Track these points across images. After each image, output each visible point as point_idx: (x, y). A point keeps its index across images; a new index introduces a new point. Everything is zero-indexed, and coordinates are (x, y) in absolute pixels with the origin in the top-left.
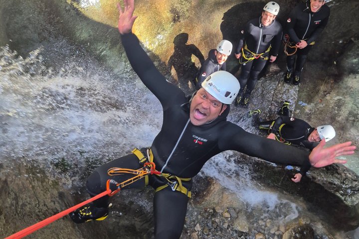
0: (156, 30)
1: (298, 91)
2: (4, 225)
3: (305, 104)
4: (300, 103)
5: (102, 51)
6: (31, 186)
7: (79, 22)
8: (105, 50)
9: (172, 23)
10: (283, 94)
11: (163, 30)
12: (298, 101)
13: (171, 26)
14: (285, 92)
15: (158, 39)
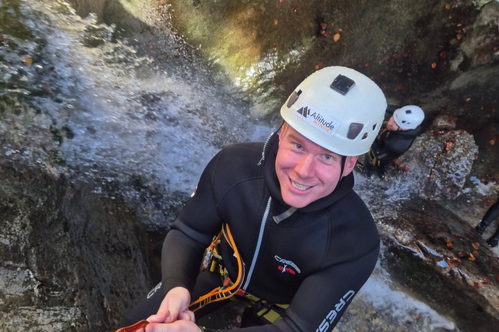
0: (291, 43)
1: (474, 161)
2: (68, 245)
3: (478, 181)
4: (473, 178)
5: (215, 59)
6: (104, 207)
7: (195, 15)
8: (219, 57)
9: (314, 37)
10: (450, 161)
11: (300, 45)
12: (471, 174)
13: (311, 40)
14: (454, 159)
15: (291, 56)
